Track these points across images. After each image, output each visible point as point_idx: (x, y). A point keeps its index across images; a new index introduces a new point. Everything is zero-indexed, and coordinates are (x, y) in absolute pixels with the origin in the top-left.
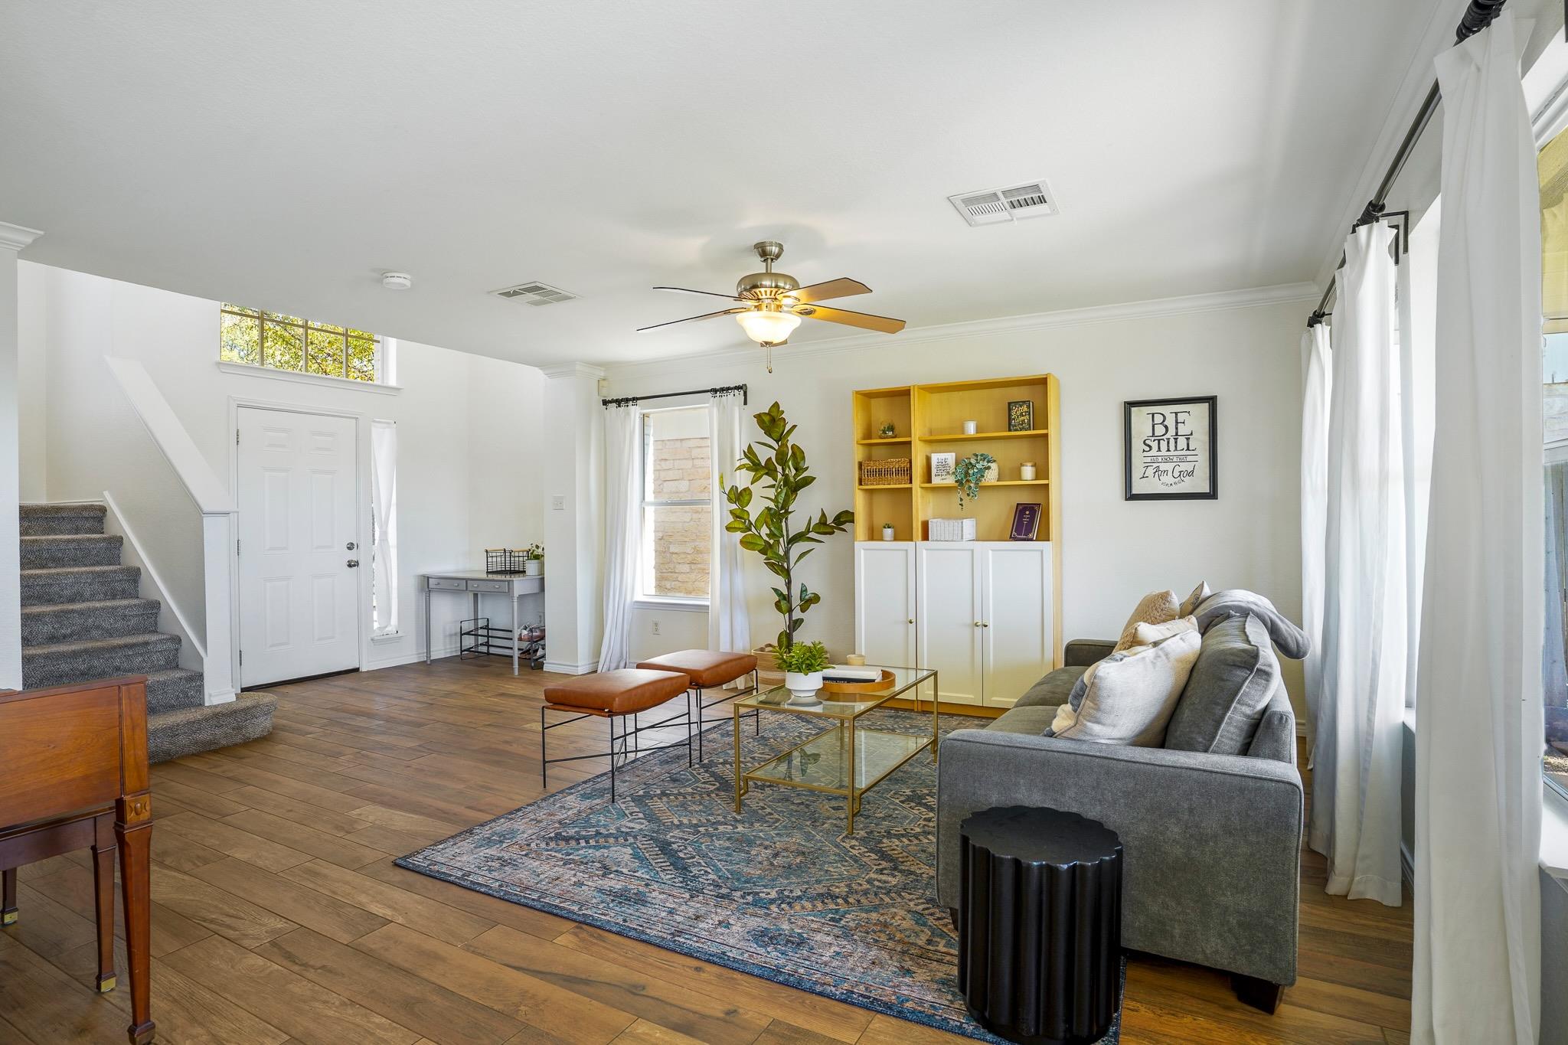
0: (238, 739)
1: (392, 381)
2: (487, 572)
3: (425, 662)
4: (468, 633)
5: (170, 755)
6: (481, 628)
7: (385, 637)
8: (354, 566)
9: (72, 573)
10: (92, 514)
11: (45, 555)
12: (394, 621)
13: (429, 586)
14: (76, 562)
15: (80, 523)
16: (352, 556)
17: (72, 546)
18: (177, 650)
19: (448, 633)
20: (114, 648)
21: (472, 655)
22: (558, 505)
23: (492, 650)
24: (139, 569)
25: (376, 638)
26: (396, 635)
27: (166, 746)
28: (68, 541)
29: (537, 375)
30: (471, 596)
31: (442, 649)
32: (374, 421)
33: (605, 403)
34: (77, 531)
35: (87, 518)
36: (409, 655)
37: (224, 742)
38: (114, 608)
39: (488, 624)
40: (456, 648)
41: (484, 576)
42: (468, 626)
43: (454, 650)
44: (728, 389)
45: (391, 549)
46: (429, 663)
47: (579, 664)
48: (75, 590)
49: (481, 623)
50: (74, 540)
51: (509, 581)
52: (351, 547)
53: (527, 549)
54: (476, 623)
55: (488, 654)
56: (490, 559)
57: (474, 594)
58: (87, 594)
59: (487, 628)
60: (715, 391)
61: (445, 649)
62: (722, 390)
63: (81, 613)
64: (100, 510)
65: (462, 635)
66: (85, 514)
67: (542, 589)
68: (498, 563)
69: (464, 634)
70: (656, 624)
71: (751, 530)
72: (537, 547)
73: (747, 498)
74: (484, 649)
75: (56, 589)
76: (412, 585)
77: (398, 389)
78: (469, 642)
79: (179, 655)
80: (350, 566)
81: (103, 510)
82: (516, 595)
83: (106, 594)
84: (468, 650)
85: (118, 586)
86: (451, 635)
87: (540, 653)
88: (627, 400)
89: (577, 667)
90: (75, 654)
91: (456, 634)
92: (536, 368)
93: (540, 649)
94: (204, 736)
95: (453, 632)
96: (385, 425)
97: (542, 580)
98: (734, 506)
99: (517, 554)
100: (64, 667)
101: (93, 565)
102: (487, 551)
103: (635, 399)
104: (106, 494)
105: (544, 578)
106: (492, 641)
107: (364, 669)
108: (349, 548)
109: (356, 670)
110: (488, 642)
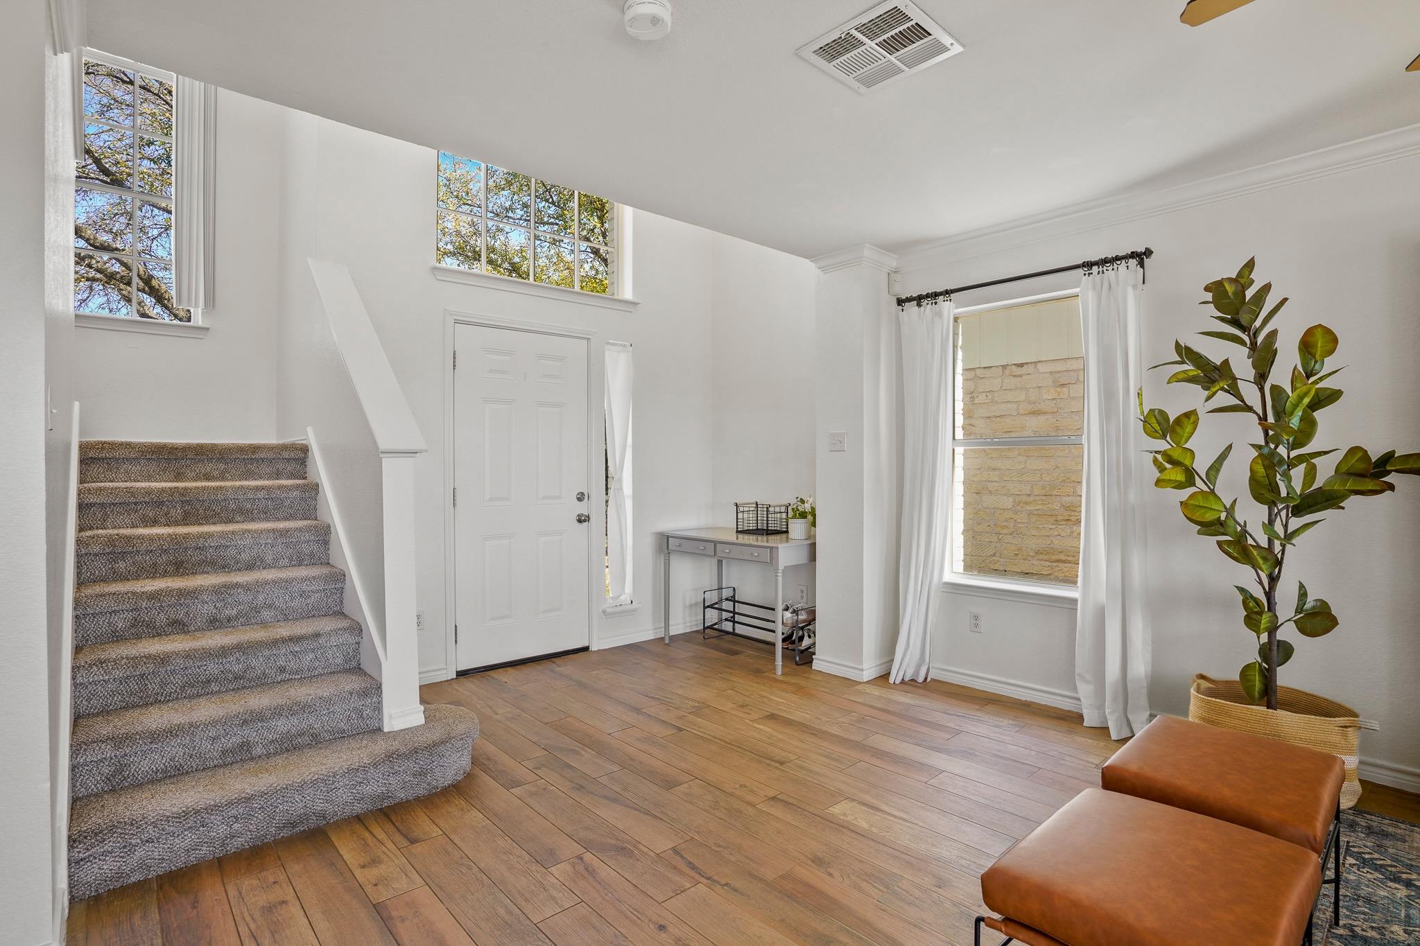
0: (422, 791)
1: (627, 293)
2: (737, 532)
3: (662, 639)
4: (711, 606)
5: (325, 818)
6: (727, 599)
7: (619, 609)
8: (585, 521)
9: (249, 531)
10: (292, 455)
11: (233, 506)
12: (628, 588)
13: (667, 545)
14: (266, 515)
15: (281, 466)
16: (582, 508)
17: (261, 495)
18: (358, 643)
19: (688, 603)
20: (275, 643)
21: (716, 634)
22: (837, 444)
23: (740, 629)
24: (329, 526)
25: (609, 610)
26: (630, 607)
27: (320, 806)
28: (258, 489)
29: (807, 267)
30: (714, 561)
31: (683, 622)
32: (608, 343)
33: (900, 302)
34: (278, 475)
35: (288, 460)
36: (644, 631)
37: (402, 795)
38: (288, 581)
39: (734, 594)
40: (696, 620)
41: (732, 537)
42: (712, 598)
43: (694, 623)
44: (1117, 258)
45: (626, 500)
46: (667, 641)
47: (865, 666)
48: (254, 553)
49: (726, 593)
50: (263, 488)
51: (771, 548)
52: (581, 497)
53: (786, 503)
54: (720, 594)
55: (734, 634)
56: (740, 515)
57: (718, 560)
58: (269, 558)
59: (732, 599)
60: (1089, 265)
61: (685, 623)
62: (1104, 262)
63: (247, 588)
64: (301, 449)
65: (705, 608)
66: (286, 455)
67: (813, 557)
68: (749, 521)
69: (708, 607)
70: (976, 618)
71: (1194, 485)
72: (802, 501)
73: (1189, 429)
74: (728, 626)
75: (233, 552)
76: (649, 544)
77: (635, 304)
78: (712, 616)
79: (361, 650)
80: (580, 521)
81: (305, 449)
82: (781, 567)
83: (291, 560)
84: (711, 627)
85: (305, 549)
86: (691, 606)
87: (806, 642)
88: (935, 295)
89: (862, 670)
90: (224, 652)
91: (696, 604)
92: (808, 260)
93: (806, 638)
94: (372, 788)
95: (694, 602)
96: (621, 348)
97: (813, 547)
98: (1162, 445)
99: (777, 509)
100: (213, 668)
101: (286, 519)
102: (737, 505)
103: (947, 292)
104: (310, 430)
105: (815, 543)
106: (737, 618)
107: (594, 648)
108: (580, 499)
109: (586, 649)
110: (733, 617)
